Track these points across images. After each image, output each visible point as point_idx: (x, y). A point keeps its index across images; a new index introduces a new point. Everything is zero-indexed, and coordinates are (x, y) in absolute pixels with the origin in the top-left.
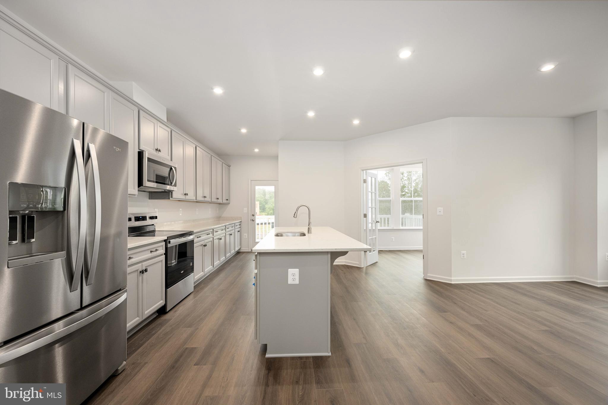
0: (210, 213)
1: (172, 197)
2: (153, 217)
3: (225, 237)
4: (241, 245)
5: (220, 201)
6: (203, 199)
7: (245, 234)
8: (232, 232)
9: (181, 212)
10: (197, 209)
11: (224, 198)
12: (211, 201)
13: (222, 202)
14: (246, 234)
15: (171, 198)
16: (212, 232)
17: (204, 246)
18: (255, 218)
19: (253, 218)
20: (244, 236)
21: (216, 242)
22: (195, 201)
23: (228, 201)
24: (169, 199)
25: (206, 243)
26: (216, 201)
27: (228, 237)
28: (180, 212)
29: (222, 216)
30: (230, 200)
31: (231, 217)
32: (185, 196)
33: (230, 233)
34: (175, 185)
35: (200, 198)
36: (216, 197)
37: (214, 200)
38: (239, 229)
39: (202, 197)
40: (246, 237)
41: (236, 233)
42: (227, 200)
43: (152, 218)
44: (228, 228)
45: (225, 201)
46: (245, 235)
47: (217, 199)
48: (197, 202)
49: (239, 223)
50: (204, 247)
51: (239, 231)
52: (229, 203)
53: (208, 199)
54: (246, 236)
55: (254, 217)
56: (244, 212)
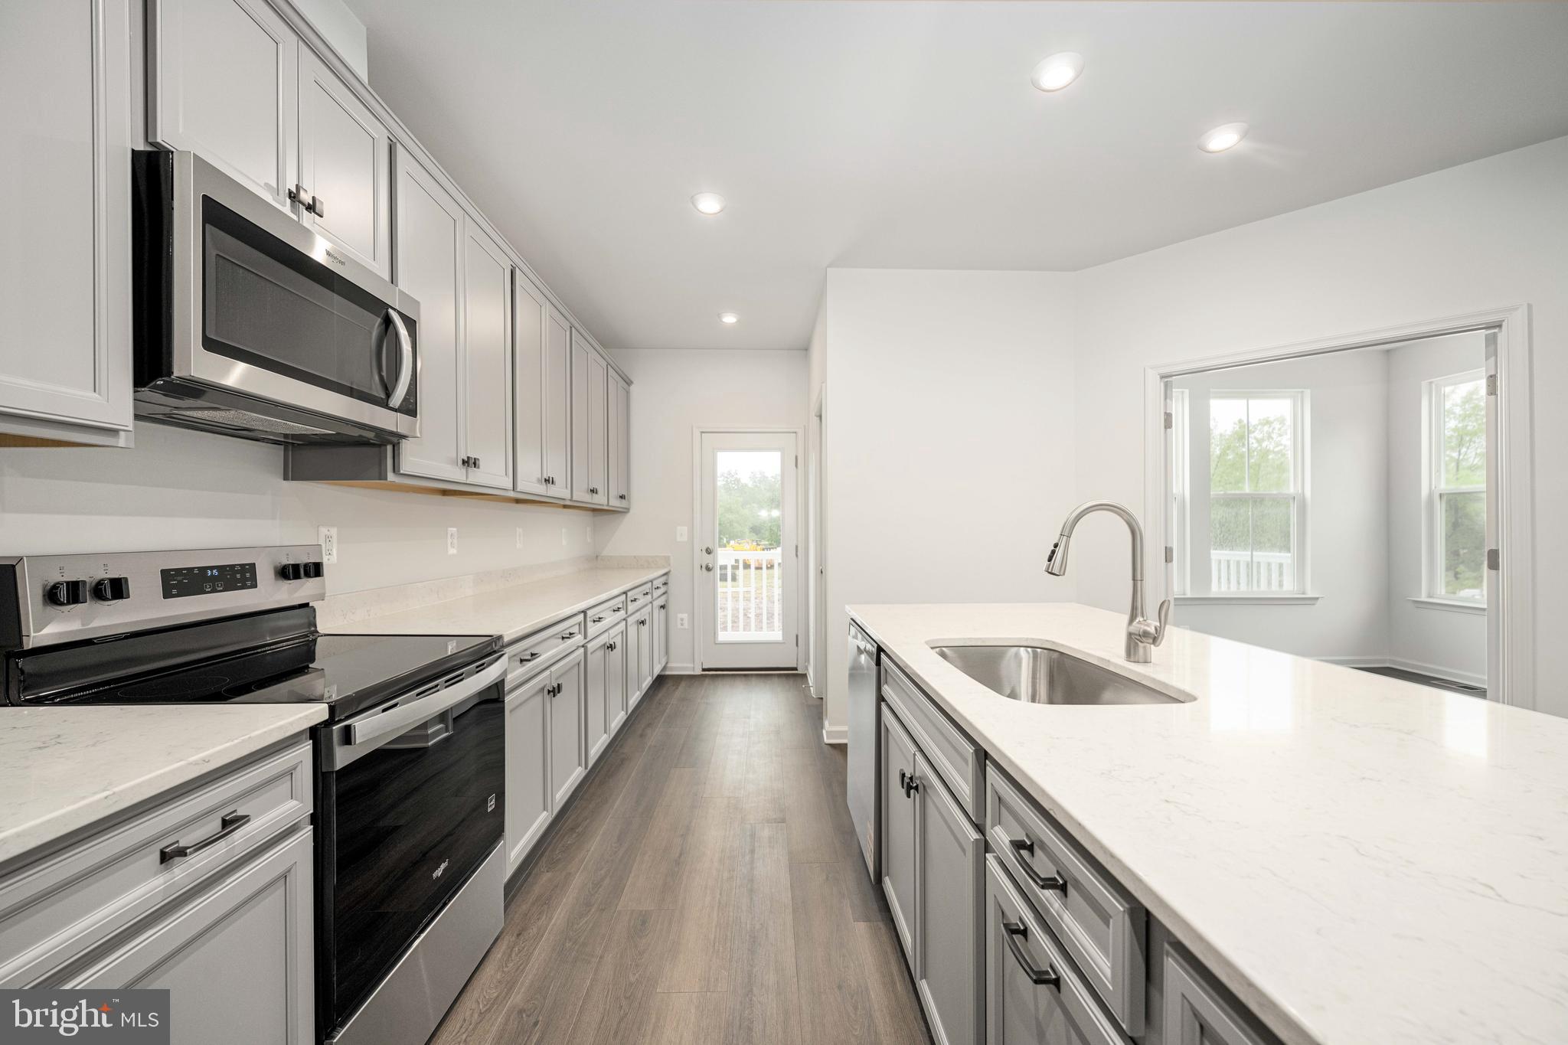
0: (564, 543)
1: (396, 469)
2: (296, 567)
3: (625, 634)
4: (667, 652)
5: (600, 500)
6: (541, 489)
7: (680, 616)
8: (643, 615)
9: (455, 541)
10: (519, 530)
11: (614, 493)
12: (571, 500)
13: (608, 505)
14: (685, 616)
15: (391, 477)
16: (579, 624)
17: (549, 692)
18: (715, 560)
19: (707, 559)
20: (679, 622)
21: (595, 659)
22: (512, 494)
23: (623, 504)
24: (382, 476)
25: (560, 676)
26: (587, 498)
27: (632, 630)
28: (449, 541)
29: (603, 555)
30: (629, 501)
31: (635, 557)
32: (464, 471)
33: (638, 616)
34: (409, 408)
35: (528, 483)
36: (585, 486)
37: (581, 496)
38: (661, 601)
39: (539, 481)
40: (686, 626)
41: (656, 611)
42: (622, 497)
43: (289, 572)
44: (633, 599)
45: (615, 503)
46: (682, 620)
47: (592, 491)
48: (518, 501)
49: (663, 580)
50: (547, 697)
51: (663, 607)
52: (626, 511)
53: (559, 491)
54: (686, 622)
55: (711, 555)
56: (679, 539)
